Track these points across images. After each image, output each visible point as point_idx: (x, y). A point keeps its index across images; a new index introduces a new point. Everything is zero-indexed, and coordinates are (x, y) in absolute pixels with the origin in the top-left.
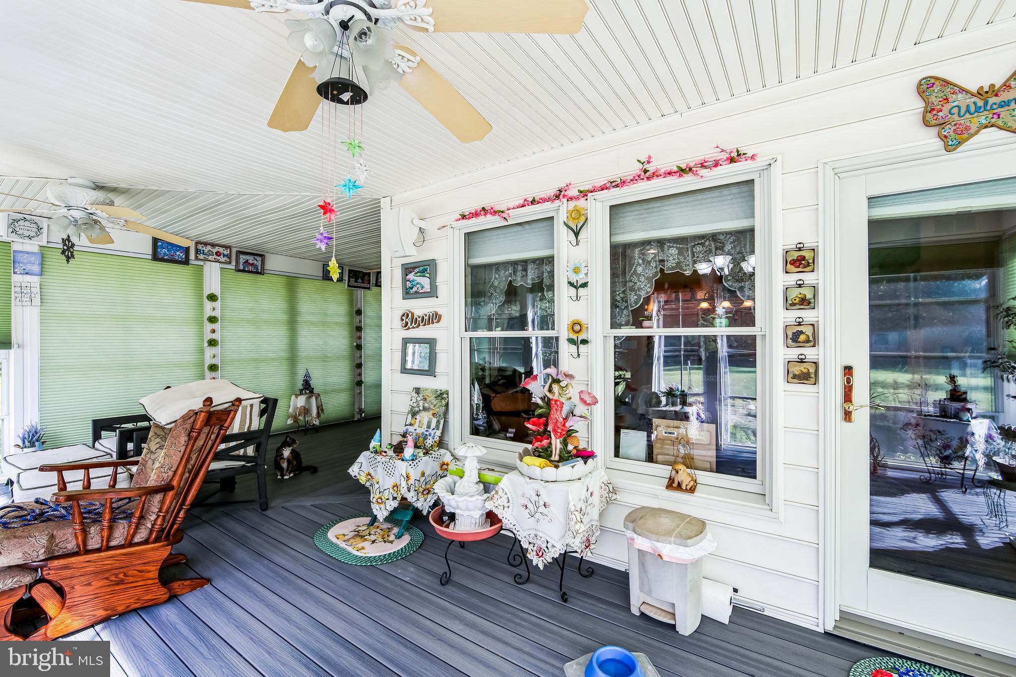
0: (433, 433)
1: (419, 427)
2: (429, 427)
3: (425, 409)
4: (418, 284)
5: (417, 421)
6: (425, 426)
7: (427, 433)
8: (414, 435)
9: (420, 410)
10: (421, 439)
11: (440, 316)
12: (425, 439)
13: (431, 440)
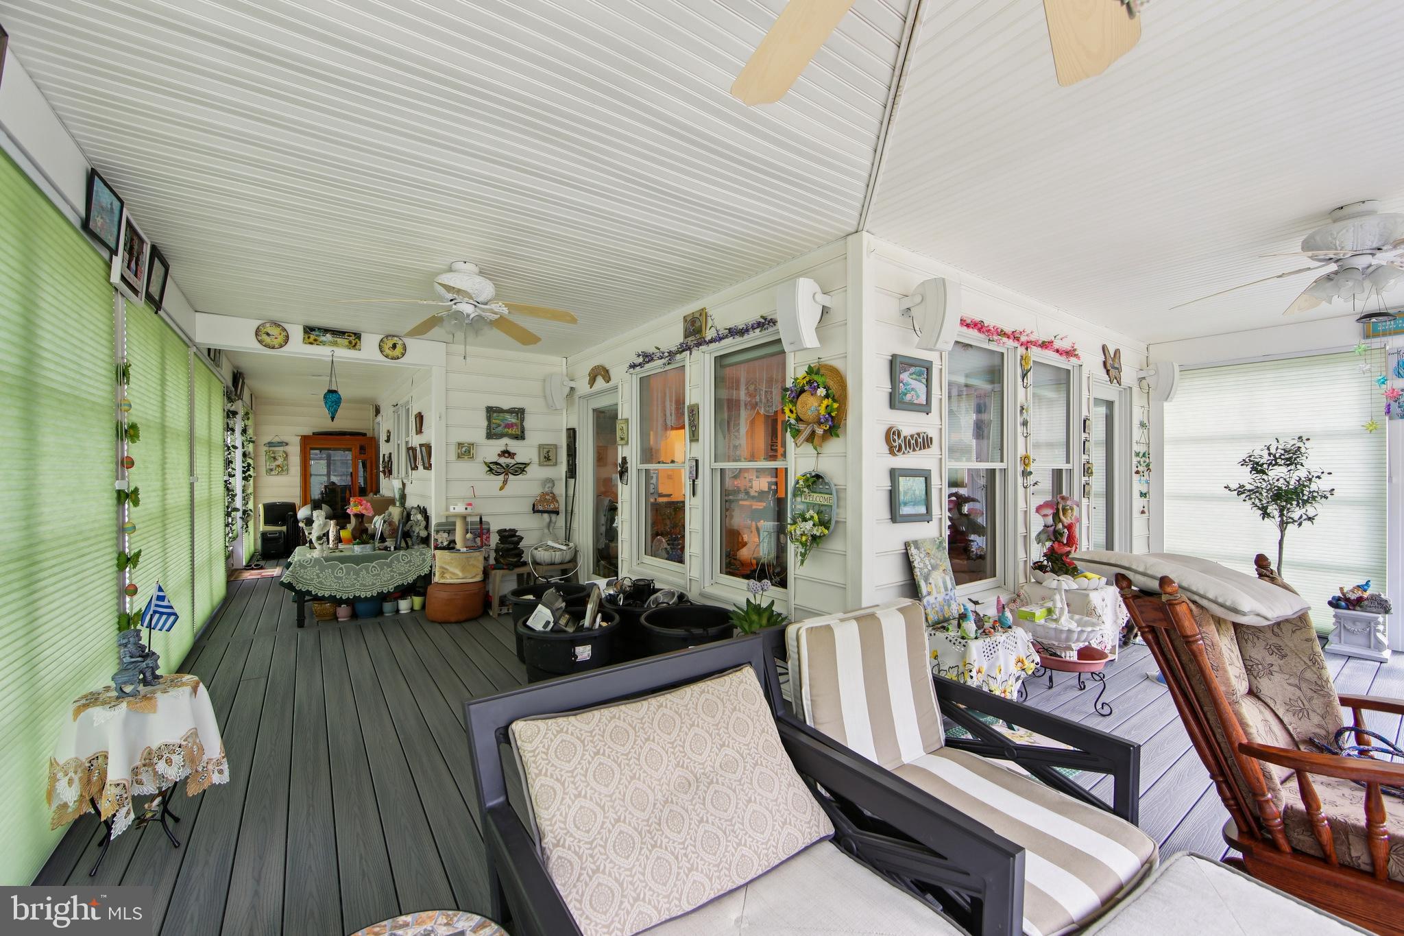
0: (952, 594)
1: (938, 593)
2: (946, 589)
3: (934, 568)
4: (913, 389)
5: (933, 585)
6: (943, 590)
7: (948, 597)
8: (937, 605)
9: (930, 571)
10: (946, 607)
11: (931, 438)
12: (949, 606)
13: (955, 604)
